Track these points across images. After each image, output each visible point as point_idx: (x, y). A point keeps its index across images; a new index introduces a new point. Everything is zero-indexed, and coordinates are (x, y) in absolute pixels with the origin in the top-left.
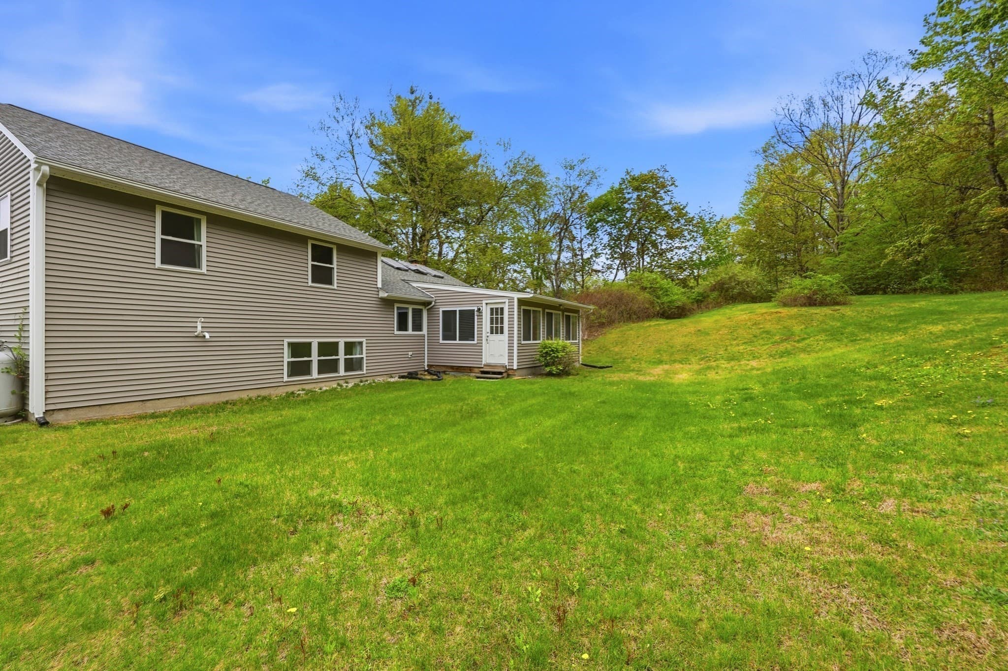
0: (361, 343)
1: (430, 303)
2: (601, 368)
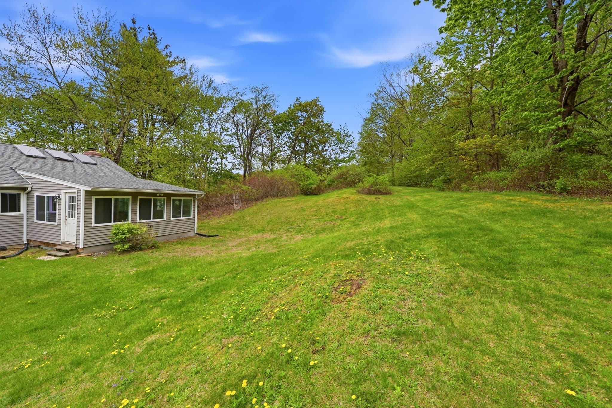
1: (27, 188)
2: (209, 236)
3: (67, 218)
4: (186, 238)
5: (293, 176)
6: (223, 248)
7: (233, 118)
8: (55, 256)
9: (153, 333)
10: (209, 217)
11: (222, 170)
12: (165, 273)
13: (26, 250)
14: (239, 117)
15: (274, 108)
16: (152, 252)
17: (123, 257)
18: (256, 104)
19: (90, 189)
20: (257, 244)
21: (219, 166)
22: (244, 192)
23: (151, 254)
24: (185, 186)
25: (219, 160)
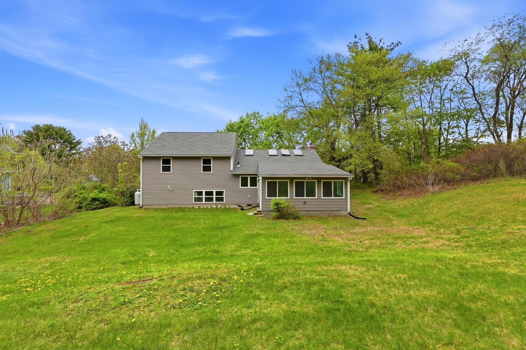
0: (223, 192)
4: (339, 216)
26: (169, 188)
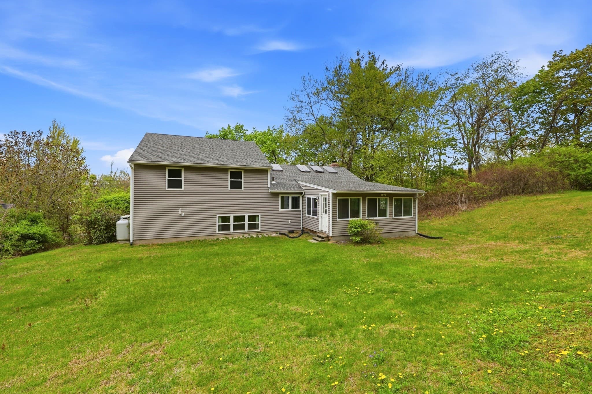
0: (258, 216)
1: (303, 193)
2: (432, 238)
3: (322, 213)
4: (408, 237)
5: (553, 163)
6: (450, 253)
7: (453, 108)
8: (317, 240)
9: (392, 322)
10: (429, 217)
11: (441, 167)
12: (393, 268)
13: (302, 234)
14: (461, 104)
15: (512, 79)
16: (379, 247)
17: (357, 248)
18: (484, 83)
19: (335, 192)
20: (497, 253)
21: (437, 163)
22: (471, 190)
23: (378, 248)
24: (402, 186)
25: (437, 157)
26: (180, 212)
